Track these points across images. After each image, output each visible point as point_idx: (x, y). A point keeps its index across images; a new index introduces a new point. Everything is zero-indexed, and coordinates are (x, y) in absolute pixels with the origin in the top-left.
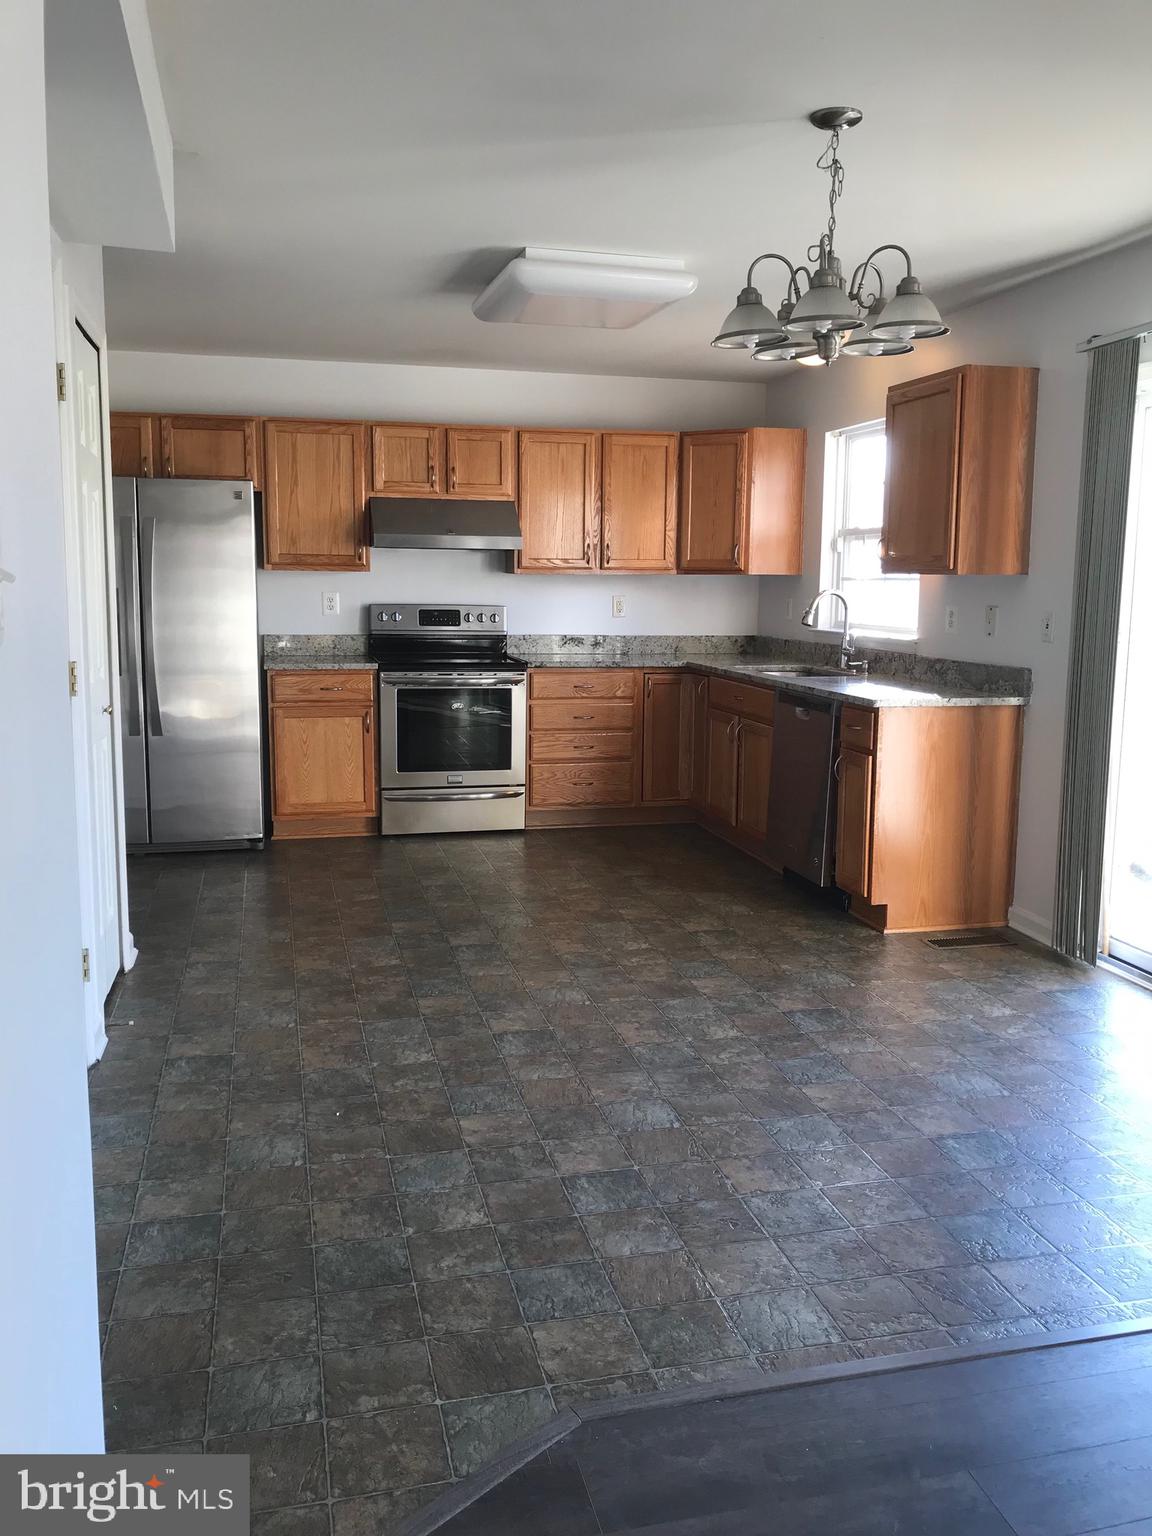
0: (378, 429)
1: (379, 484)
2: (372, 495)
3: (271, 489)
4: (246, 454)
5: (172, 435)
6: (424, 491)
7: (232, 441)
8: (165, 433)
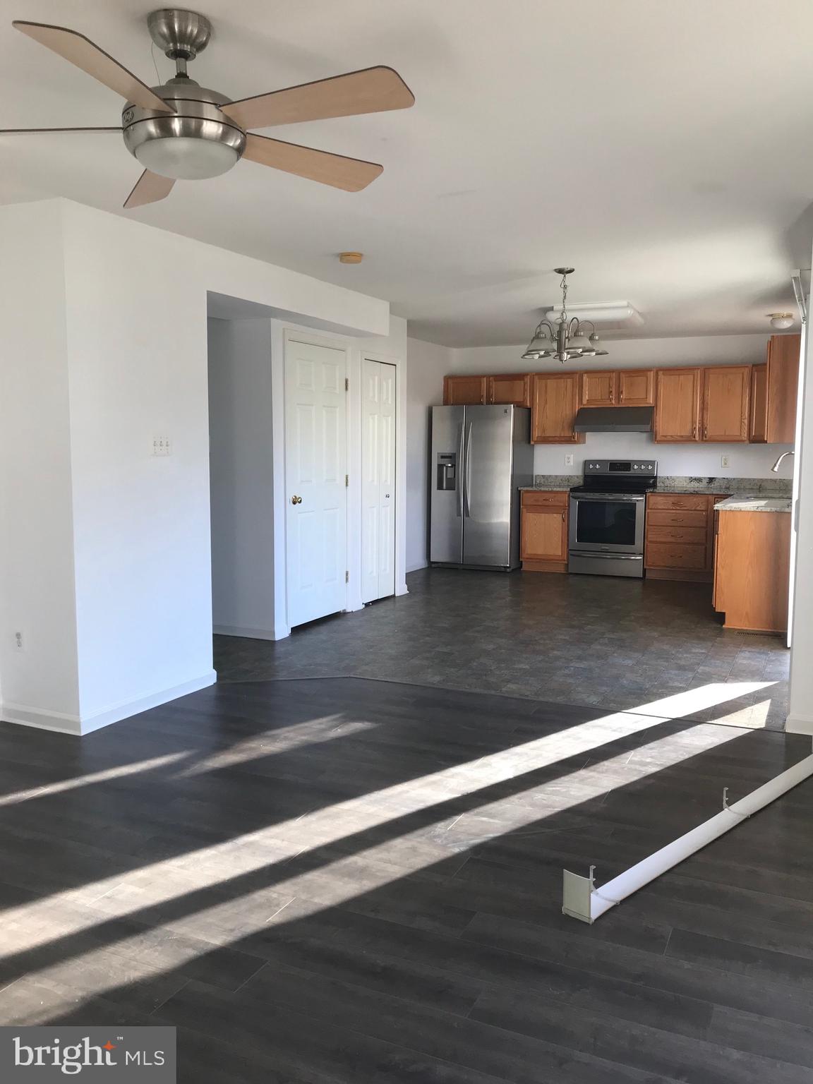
0: (585, 375)
1: (585, 402)
2: (582, 407)
3: (534, 406)
4: (525, 390)
5: (494, 384)
6: (607, 404)
7: (519, 385)
8: (491, 383)
